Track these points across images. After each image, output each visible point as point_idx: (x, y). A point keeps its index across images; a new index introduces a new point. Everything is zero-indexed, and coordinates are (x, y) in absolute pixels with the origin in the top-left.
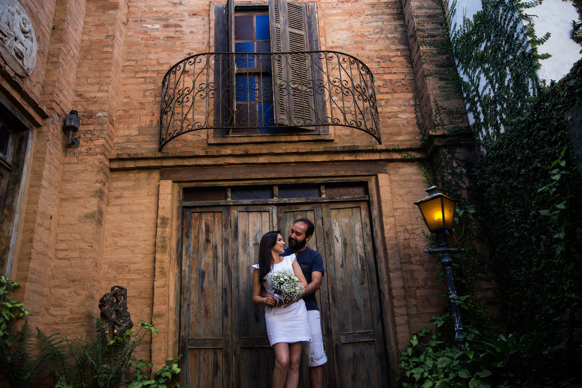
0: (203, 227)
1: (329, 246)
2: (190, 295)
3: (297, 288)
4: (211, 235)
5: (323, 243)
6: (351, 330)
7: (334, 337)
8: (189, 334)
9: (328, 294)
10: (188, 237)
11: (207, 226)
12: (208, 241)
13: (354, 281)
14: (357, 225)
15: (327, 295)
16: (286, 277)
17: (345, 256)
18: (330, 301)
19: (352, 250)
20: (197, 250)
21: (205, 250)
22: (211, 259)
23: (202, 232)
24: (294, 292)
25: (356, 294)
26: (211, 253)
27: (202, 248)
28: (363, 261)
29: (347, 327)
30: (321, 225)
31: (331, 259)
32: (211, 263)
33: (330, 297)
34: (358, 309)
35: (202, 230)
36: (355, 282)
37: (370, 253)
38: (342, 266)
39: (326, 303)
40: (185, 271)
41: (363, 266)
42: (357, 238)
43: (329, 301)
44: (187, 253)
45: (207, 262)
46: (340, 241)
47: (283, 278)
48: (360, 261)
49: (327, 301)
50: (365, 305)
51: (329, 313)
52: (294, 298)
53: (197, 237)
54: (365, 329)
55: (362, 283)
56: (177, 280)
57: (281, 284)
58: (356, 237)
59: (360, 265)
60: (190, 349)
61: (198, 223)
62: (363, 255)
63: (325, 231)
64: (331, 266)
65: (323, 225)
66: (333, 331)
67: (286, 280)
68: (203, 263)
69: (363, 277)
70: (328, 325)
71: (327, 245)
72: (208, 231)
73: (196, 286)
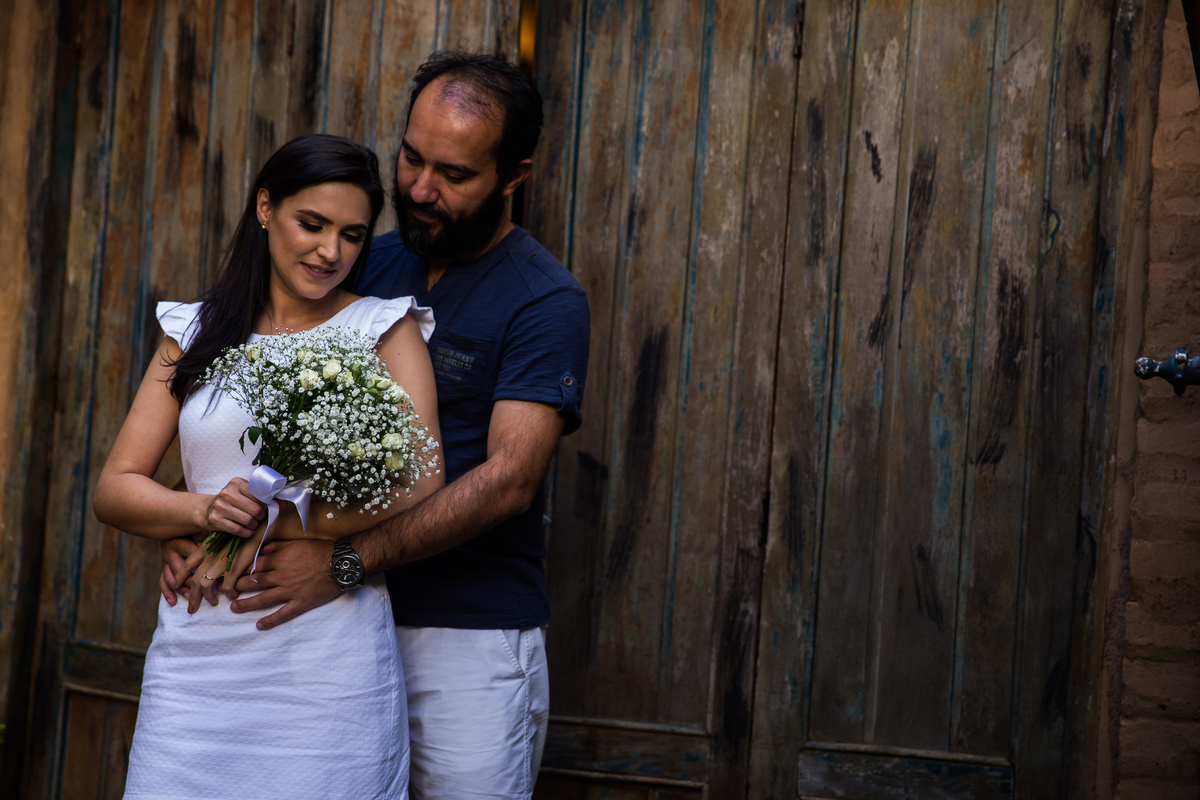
0: (170, 46)
1: (812, 197)
2: (91, 419)
3: (391, 440)
4: (201, 92)
5: (782, 178)
6: (870, 734)
7: (760, 757)
8: (74, 616)
9: (766, 502)
10: (97, 102)
11: (186, 40)
12: (185, 128)
13: (935, 434)
14: (1019, 63)
15: (756, 502)
16: (332, 368)
17: (910, 272)
18: (772, 539)
19: (960, 235)
20: (136, 177)
21: (173, 177)
22: (194, 233)
23: (164, 74)
24: (373, 461)
25: (941, 516)
26: (193, 198)
27: (155, 165)
28: (1020, 314)
29: (852, 711)
30: (786, 59)
31: (814, 287)
32: (193, 252)
33: (774, 518)
34: (934, 609)
35: (166, 63)
36: (944, 441)
37: (1071, 262)
38: (878, 333)
39: (744, 553)
40: (76, 289)
41: (1011, 341)
42: (1007, 154)
43: (763, 541)
44: (88, 194)
45: (174, 245)
46: (889, 170)
47: (319, 369)
48: (1001, 311)
49: (752, 542)
50: (982, 597)
51: (752, 610)
52: (368, 497)
53: (139, 106)
54: (959, 745)
55: (990, 455)
56: (24, 339)
57: (302, 401)
58: (1003, 150)
59: (992, 337)
60: (69, 692)
61: (148, 21)
62: (1025, 271)
63: (806, 95)
64: (808, 331)
65: (797, 55)
66: (761, 720)
67: (331, 385)
68: (158, 249)
69: (1003, 414)
70: (736, 679)
71: (802, 192)
72: (189, 70)
73: (121, 373)
